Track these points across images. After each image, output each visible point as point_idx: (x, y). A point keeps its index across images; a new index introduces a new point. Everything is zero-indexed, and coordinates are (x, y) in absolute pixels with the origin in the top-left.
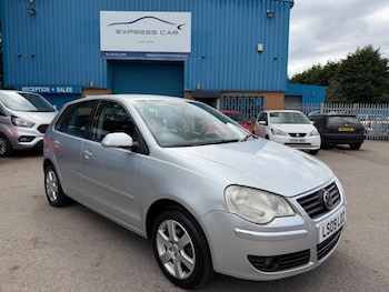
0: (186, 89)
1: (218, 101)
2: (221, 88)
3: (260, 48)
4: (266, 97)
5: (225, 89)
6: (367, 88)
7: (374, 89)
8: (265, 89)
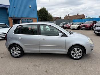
0: (10, 17)
1: (21, 20)
2: (21, 17)
3: (30, 6)
4: (33, 19)
5: (22, 17)
6: (45, 17)
7: (46, 17)
8: (33, 17)
